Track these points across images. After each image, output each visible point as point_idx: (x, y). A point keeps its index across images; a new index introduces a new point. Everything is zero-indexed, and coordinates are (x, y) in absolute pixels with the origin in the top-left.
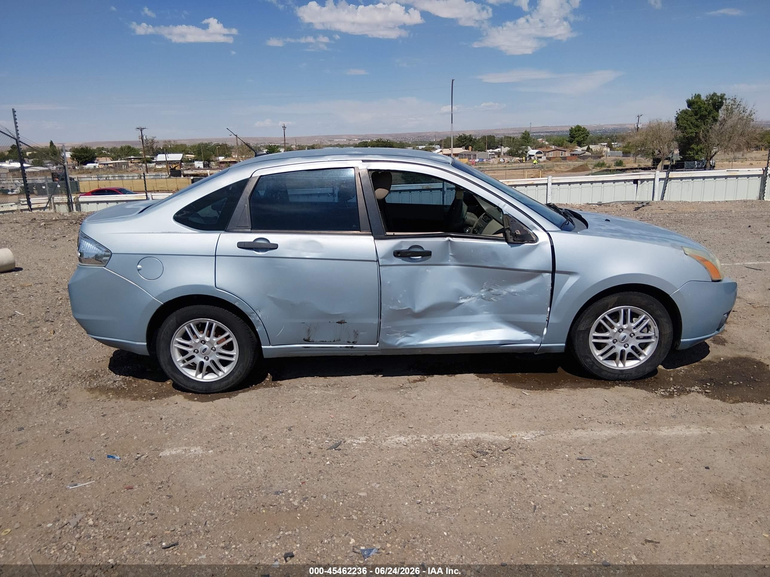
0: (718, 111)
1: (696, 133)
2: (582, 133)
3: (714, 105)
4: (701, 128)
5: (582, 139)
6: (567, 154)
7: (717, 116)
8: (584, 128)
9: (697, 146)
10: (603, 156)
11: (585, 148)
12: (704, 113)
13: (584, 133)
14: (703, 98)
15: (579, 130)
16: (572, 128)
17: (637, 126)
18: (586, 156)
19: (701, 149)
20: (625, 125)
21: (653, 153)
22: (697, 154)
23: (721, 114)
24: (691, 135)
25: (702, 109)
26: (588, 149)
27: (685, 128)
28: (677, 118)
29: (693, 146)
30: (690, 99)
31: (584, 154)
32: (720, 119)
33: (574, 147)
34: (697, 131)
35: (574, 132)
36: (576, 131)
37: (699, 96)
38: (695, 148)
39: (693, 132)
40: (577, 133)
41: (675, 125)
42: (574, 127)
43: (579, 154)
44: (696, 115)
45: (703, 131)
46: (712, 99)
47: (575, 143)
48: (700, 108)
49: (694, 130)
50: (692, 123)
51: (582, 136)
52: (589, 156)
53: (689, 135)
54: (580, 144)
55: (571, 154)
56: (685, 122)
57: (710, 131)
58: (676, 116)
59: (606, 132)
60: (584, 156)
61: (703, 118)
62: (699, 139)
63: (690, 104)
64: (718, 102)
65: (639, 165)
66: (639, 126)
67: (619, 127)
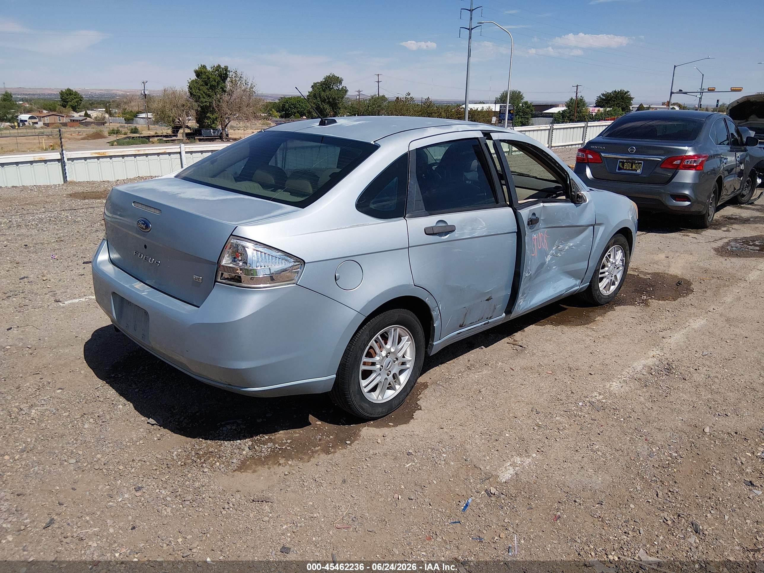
0: (224, 82)
1: (210, 103)
2: (75, 97)
3: (220, 76)
4: (213, 98)
5: (76, 104)
6: (65, 120)
7: (225, 87)
8: (76, 92)
9: (213, 115)
10: (106, 123)
11: (83, 113)
12: (214, 83)
13: (77, 98)
14: (209, 69)
15: (70, 94)
16: (62, 91)
17: (144, 92)
18: (89, 122)
19: (216, 118)
20: (112, 90)
21: (174, 121)
22: (213, 123)
23: (228, 84)
24: (205, 104)
25: (211, 79)
26: (87, 115)
27: (199, 97)
28: (189, 86)
29: (208, 115)
30: (197, 69)
31: (86, 120)
32: (227, 90)
33: (69, 112)
34: (210, 100)
35: (65, 96)
36: (67, 95)
37: (204, 67)
38: (212, 117)
39: (207, 102)
40: (68, 97)
41: (188, 94)
42: (64, 91)
43: (80, 120)
44: (207, 85)
45: (215, 100)
46: (217, 70)
47: (68, 109)
48: (209, 78)
49: (207, 99)
50: (204, 92)
51: (75, 100)
52: (92, 123)
53: (204, 104)
54: (75, 109)
55: (71, 120)
56: (198, 91)
57: (221, 100)
58: (188, 85)
59: (93, 97)
60: (86, 122)
61: (213, 88)
62: (213, 108)
63: (198, 74)
64: (224, 74)
65: (156, 133)
66: (146, 93)
67: (105, 92)
